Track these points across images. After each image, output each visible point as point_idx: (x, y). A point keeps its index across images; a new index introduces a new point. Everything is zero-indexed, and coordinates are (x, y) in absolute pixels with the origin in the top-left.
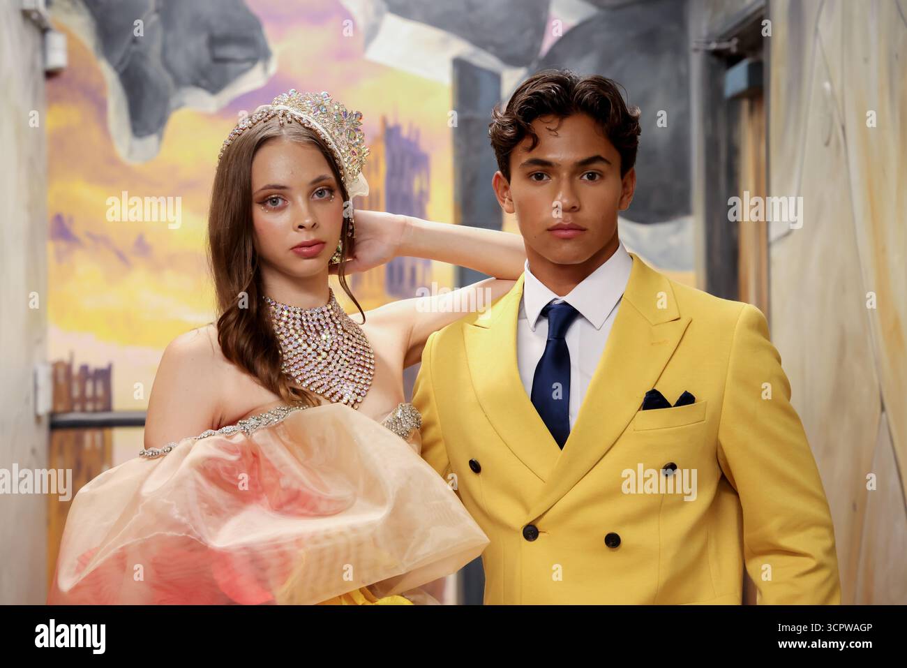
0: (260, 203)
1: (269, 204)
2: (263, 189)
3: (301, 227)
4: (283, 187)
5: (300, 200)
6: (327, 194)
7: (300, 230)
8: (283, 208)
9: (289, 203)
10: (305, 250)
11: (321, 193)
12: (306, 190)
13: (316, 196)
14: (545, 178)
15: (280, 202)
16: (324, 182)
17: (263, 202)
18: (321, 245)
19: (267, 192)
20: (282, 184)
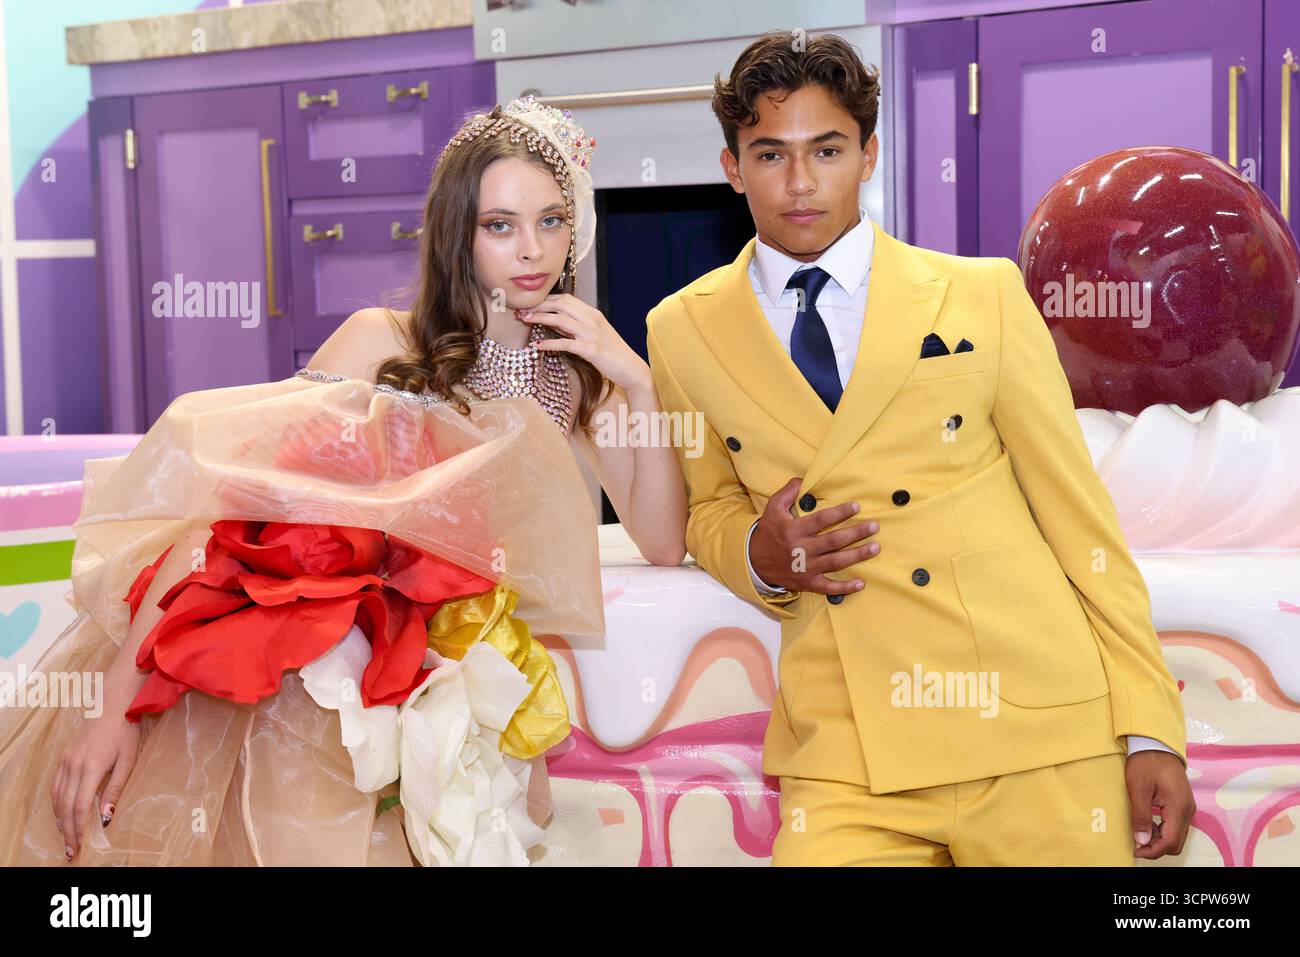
0: (484, 226)
1: (492, 227)
2: (489, 212)
3: (526, 258)
4: (511, 213)
5: (529, 228)
6: (556, 222)
7: (525, 261)
8: (508, 235)
9: (516, 230)
10: (526, 283)
11: (549, 221)
12: (536, 217)
13: (544, 224)
14: (777, 157)
15: (506, 228)
16: (556, 210)
17: (488, 225)
18: (543, 279)
19: (493, 215)
20: (511, 209)
